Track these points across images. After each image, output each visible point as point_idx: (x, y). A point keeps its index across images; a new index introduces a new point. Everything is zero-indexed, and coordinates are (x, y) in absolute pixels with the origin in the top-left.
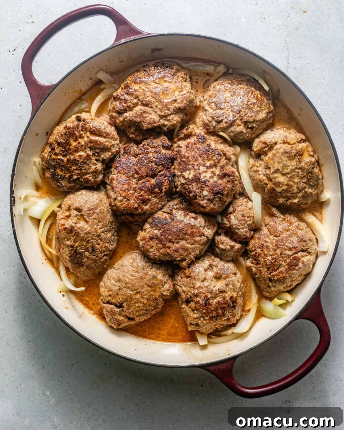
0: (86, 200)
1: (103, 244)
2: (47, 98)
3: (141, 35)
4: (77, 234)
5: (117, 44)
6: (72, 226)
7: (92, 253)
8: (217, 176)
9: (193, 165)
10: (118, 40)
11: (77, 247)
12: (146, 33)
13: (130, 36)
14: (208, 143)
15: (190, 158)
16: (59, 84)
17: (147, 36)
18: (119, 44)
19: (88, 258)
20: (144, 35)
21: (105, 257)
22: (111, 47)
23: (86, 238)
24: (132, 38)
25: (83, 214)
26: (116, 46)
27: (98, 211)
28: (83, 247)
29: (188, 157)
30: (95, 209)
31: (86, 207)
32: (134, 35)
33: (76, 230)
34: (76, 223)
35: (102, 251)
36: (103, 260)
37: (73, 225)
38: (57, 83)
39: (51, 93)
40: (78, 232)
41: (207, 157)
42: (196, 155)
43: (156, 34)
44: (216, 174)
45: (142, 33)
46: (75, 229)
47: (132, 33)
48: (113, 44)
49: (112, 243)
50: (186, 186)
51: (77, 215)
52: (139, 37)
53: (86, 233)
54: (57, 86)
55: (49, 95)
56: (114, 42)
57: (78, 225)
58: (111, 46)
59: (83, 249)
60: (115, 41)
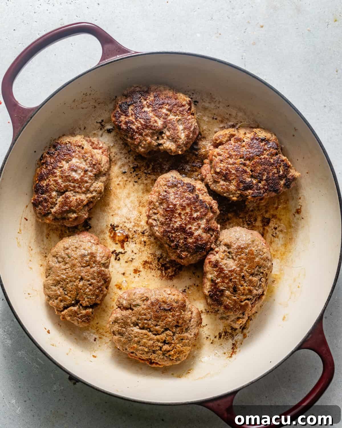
0: (237, 238)
1: (246, 286)
2: (29, 121)
3: (128, 54)
4: (221, 270)
5: (103, 64)
6: (217, 261)
7: (233, 293)
8: (202, 229)
9: (180, 214)
10: (104, 59)
11: (218, 283)
12: (133, 52)
13: (116, 55)
14: (197, 194)
15: (177, 206)
16: (41, 107)
17: (135, 54)
18: (105, 63)
19: (228, 297)
20: (132, 54)
21: (246, 301)
22: (96, 67)
23: (229, 276)
24: (119, 57)
25: (232, 251)
26: (102, 66)
27: (247, 251)
28: (225, 285)
29: (175, 205)
30: (245, 249)
31: (236, 245)
32: (121, 54)
33: (221, 266)
34: (222, 259)
35: (243, 293)
36: (243, 303)
37: (220, 260)
38: (40, 105)
39: (33, 116)
40: (222, 268)
41: (194, 208)
42: (184, 204)
43: (144, 53)
44: (201, 227)
45: (129, 52)
46: (220, 264)
47: (119, 52)
48: (99, 64)
49: (257, 288)
50: (169, 234)
51: (225, 251)
52: (126, 56)
53: (230, 271)
54: (40, 108)
55: (31, 118)
56: (100, 62)
57: (225, 261)
58: (97, 65)
59: (225, 287)
60: (101, 60)
